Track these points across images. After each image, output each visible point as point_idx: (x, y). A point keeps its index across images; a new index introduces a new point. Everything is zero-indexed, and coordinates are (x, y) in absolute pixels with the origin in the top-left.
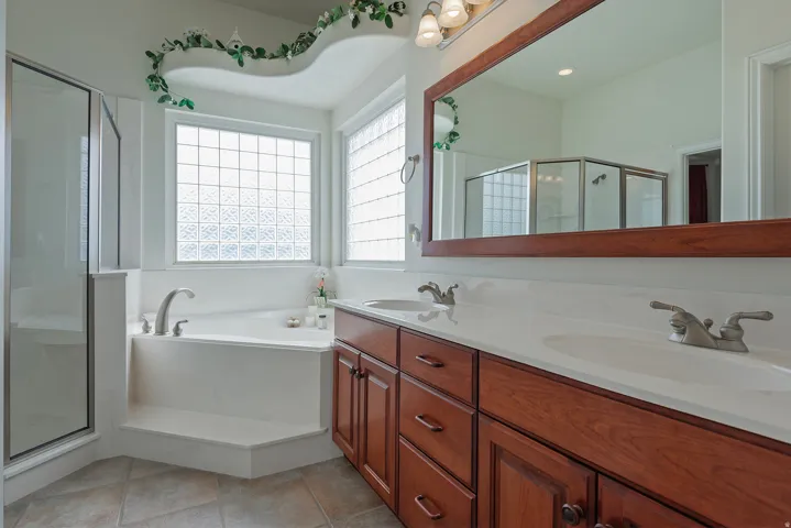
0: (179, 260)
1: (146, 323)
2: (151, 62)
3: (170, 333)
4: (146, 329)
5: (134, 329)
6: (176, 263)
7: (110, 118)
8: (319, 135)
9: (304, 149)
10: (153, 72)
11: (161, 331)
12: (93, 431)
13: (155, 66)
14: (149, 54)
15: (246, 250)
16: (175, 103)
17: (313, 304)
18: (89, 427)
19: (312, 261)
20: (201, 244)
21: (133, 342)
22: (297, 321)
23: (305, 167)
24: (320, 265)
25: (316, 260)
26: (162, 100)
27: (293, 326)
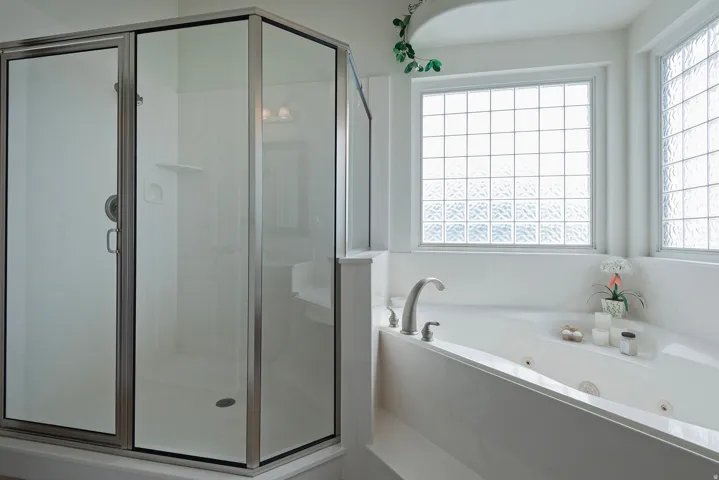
0: (424, 241)
1: (393, 314)
2: (399, 29)
3: (418, 335)
4: (393, 322)
5: (380, 319)
6: (421, 244)
7: (360, 89)
8: (605, 69)
9: (580, 93)
10: (400, 39)
11: (409, 329)
12: (339, 441)
13: (402, 34)
14: (397, 22)
15: (500, 231)
16: (421, 70)
17: (601, 310)
18: (335, 436)
19: (593, 246)
20: (447, 224)
21: (380, 335)
22: (578, 334)
23: (581, 117)
24: (606, 252)
25: (599, 245)
26: (409, 69)
27: (571, 339)
